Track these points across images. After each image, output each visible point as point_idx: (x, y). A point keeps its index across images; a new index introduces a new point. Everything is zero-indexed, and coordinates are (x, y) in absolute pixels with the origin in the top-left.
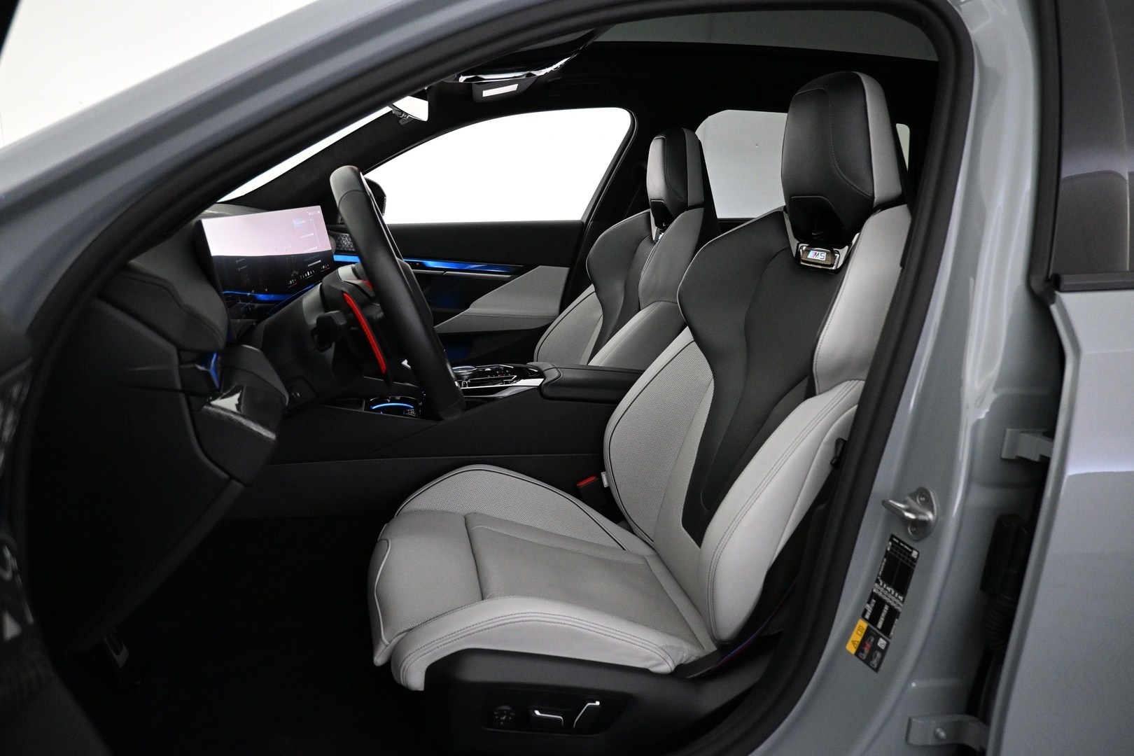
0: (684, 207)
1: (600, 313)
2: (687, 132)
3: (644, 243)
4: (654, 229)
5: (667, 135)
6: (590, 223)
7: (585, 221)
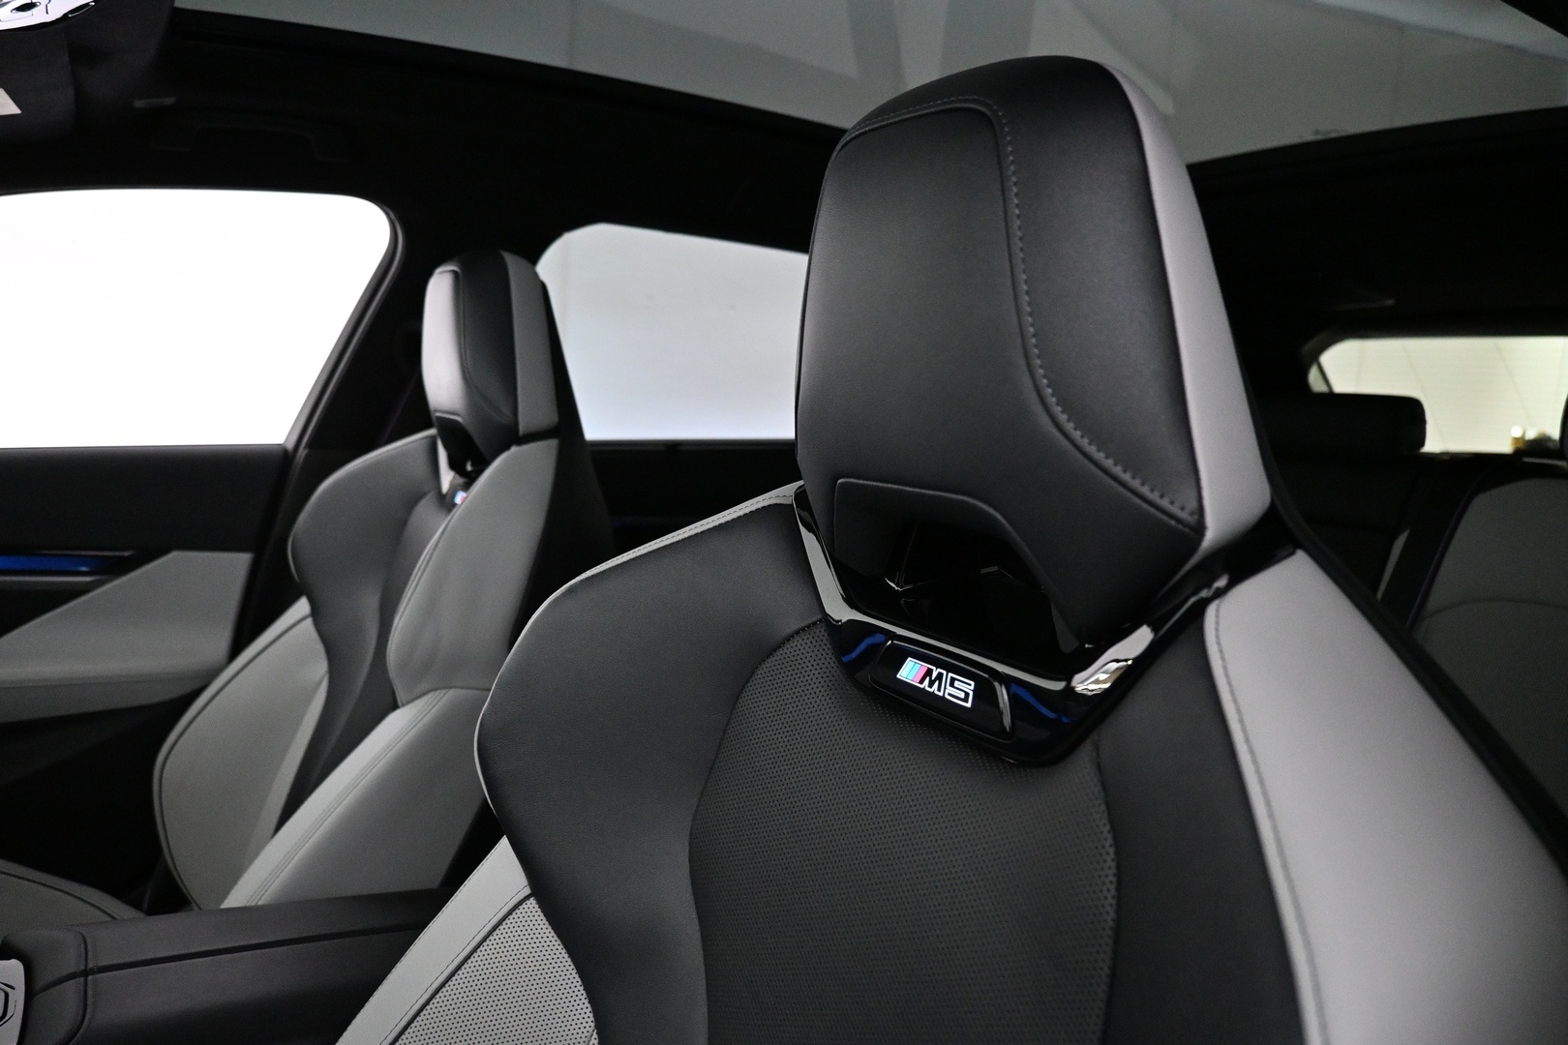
0: (510, 437)
1: (320, 668)
2: (513, 263)
3: (425, 509)
4: (447, 477)
5: (464, 265)
6: (302, 452)
7: (290, 446)
